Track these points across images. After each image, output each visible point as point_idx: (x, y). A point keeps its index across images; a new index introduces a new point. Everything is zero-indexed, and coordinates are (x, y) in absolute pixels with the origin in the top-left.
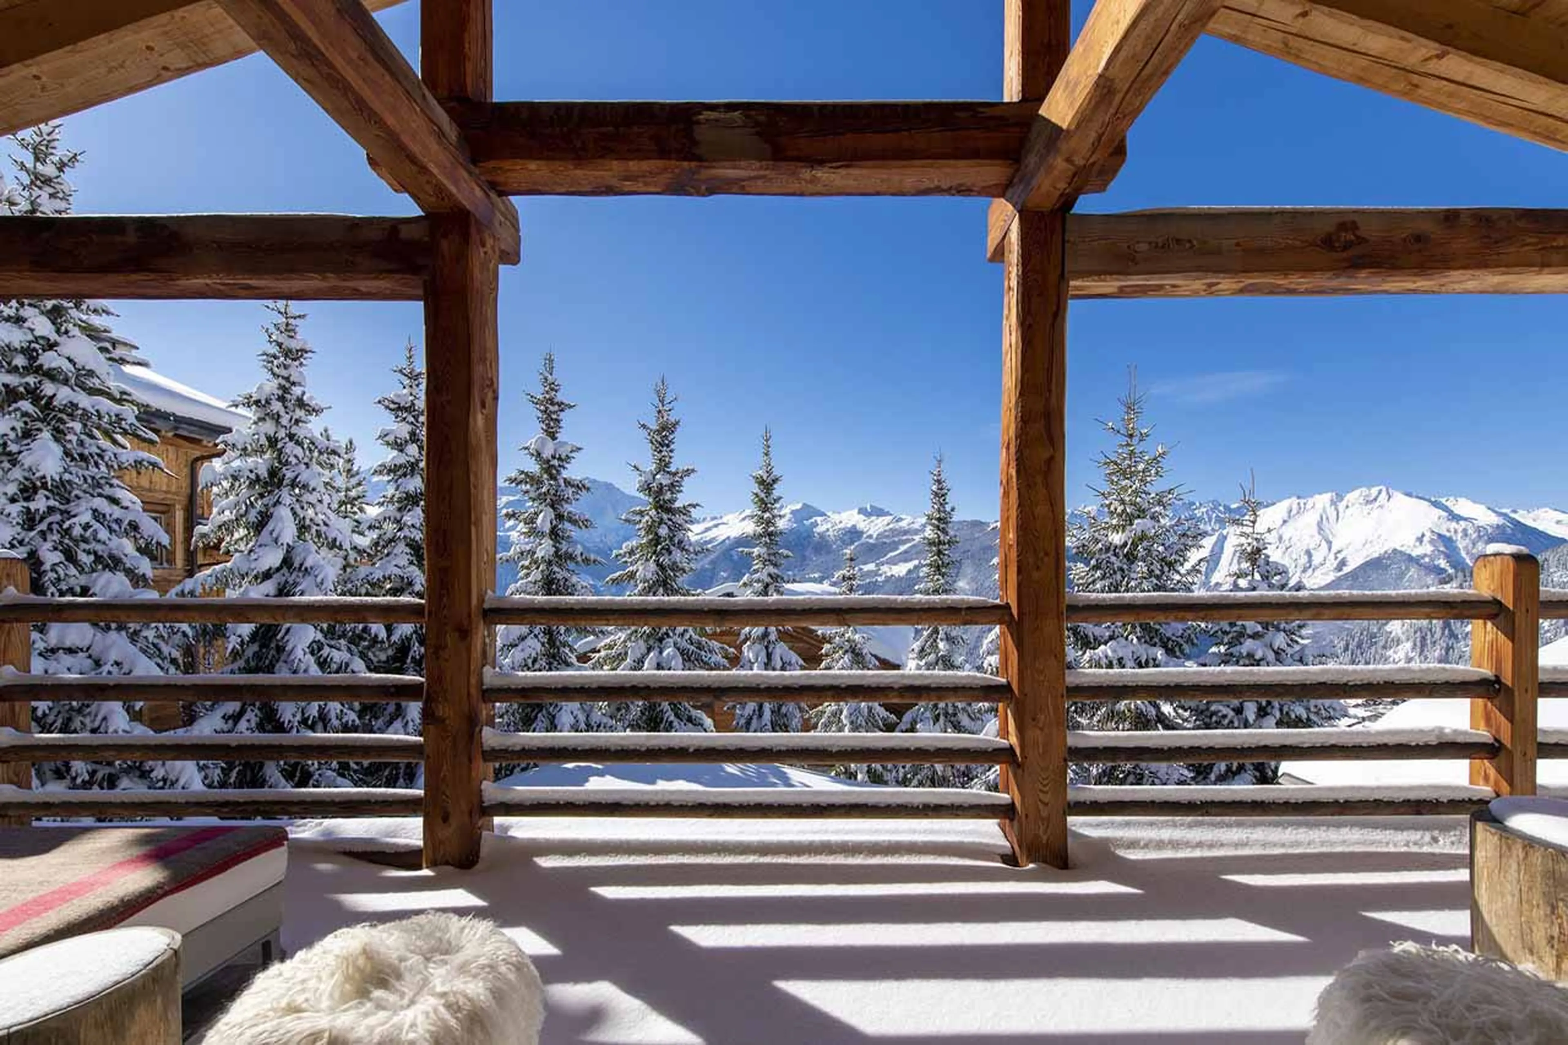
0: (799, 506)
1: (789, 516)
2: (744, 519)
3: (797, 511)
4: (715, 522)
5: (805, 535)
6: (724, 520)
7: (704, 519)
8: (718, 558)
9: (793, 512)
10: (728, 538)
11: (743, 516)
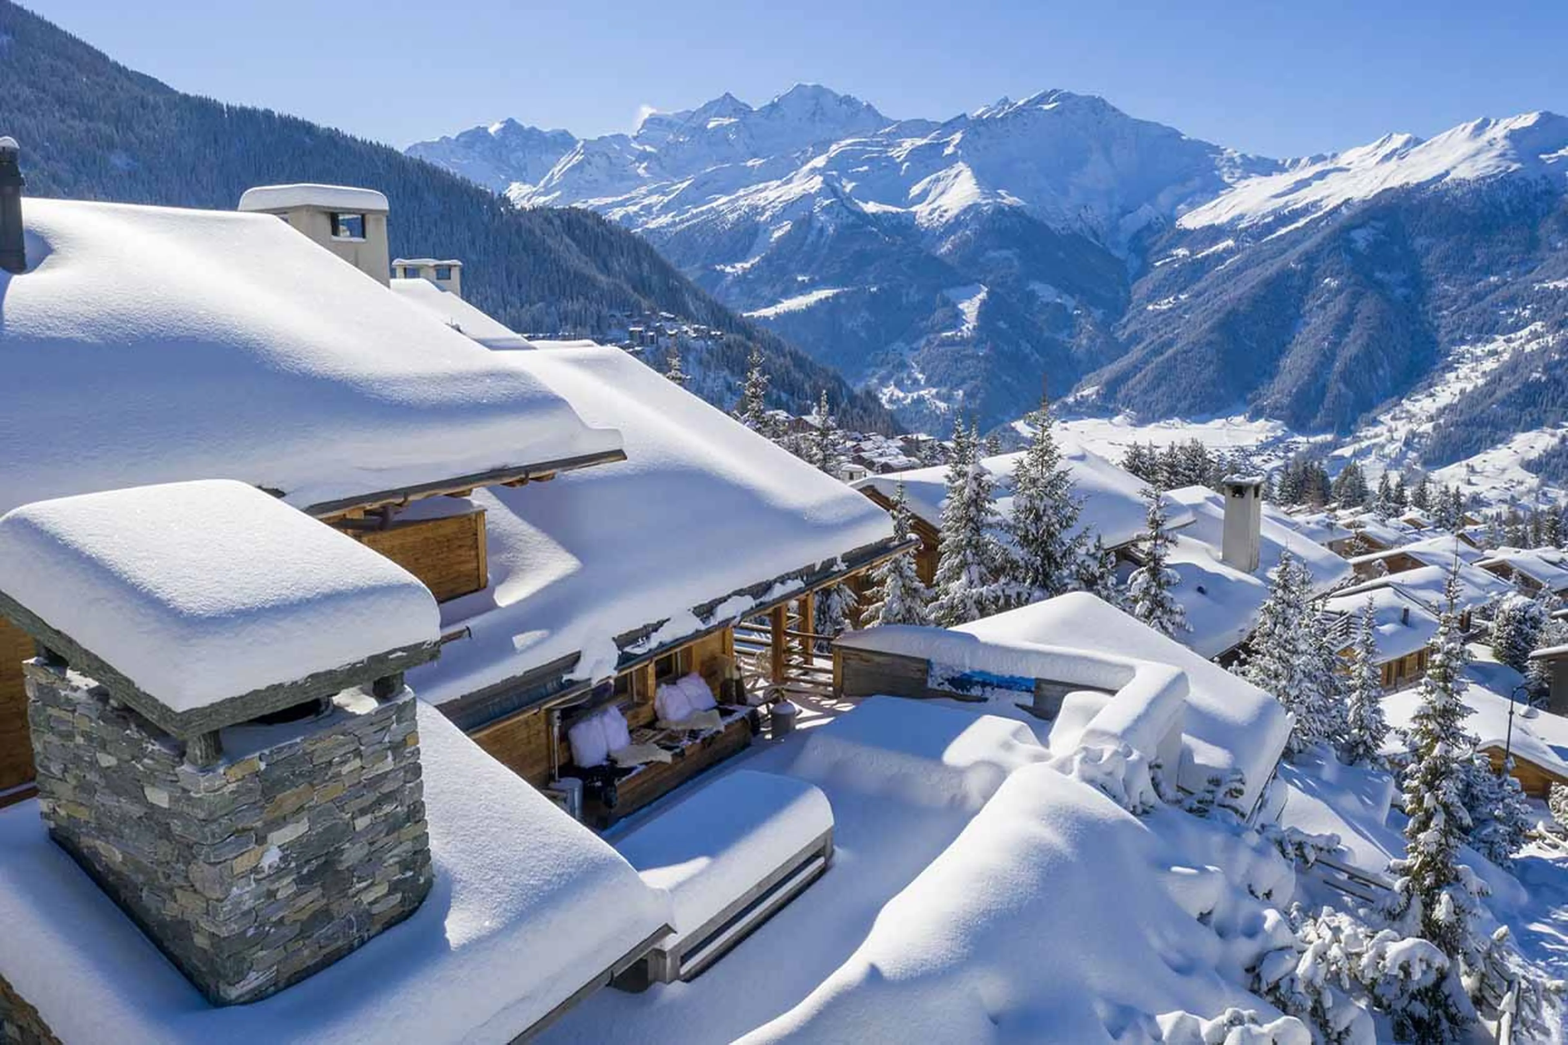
0: (1529, 120)
1: (1501, 145)
2: (1387, 158)
3: (1526, 131)
4: (1319, 167)
5: (1542, 186)
6: (1342, 161)
7: (1296, 162)
8: (1320, 247)
9: (1514, 136)
10: (1346, 202)
11: (1387, 149)
